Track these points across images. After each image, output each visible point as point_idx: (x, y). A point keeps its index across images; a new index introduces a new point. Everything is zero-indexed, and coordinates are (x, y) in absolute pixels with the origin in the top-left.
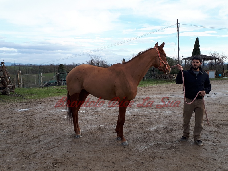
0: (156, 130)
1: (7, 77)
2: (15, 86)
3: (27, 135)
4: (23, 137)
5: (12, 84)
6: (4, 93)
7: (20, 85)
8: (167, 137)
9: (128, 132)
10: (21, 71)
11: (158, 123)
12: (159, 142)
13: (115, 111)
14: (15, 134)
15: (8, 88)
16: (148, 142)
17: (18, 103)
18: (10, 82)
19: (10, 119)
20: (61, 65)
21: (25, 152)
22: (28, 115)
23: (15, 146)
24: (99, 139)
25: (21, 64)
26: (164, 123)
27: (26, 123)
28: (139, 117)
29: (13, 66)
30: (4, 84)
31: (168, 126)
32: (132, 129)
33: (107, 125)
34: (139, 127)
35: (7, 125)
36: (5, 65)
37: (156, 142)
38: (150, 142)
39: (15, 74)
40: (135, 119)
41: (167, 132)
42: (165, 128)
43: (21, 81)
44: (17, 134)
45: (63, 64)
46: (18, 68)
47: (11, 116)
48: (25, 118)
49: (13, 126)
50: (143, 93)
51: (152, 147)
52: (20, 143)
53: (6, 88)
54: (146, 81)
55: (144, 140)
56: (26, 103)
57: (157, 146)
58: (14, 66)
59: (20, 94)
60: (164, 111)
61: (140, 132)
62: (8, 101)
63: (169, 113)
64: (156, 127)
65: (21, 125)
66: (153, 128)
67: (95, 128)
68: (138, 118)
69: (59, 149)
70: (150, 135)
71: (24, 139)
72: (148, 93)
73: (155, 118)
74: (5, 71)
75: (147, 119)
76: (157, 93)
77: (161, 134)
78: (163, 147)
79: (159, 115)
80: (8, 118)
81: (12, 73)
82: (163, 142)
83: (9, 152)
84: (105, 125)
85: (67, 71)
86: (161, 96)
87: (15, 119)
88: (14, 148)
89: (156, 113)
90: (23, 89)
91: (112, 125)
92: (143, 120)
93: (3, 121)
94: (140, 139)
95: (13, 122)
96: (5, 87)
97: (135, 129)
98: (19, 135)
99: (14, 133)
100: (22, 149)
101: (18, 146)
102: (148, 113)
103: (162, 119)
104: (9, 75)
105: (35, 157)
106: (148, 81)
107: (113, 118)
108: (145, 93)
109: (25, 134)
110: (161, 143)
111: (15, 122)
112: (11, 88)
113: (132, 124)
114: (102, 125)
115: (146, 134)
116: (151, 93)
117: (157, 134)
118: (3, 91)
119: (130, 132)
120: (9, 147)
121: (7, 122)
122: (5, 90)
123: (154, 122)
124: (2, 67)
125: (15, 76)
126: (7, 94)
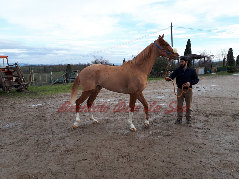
0: (154, 120)
1: (21, 76)
3: (41, 127)
4: (38, 129)
5: (26, 82)
6: (19, 91)
7: (33, 83)
8: (164, 126)
10: (33, 71)
11: (155, 114)
12: (157, 131)
14: (31, 127)
15: (22, 86)
17: (32, 99)
18: (24, 81)
19: (25, 114)
20: (69, 64)
21: (40, 142)
22: (41, 109)
23: (31, 136)
25: (33, 65)
27: (39, 116)
29: (25, 66)
30: (18, 82)
31: (164, 116)
33: (111, 117)
35: (23, 119)
36: (19, 65)
39: (28, 73)
41: (164, 122)
42: (162, 118)
43: (34, 80)
44: (33, 126)
45: (70, 64)
46: (30, 68)
47: (26, 111)
48: (38, 112)
49: (28, 119)
51: (151, 135)
52: (35, 134)
56: (39, 99)
57: (156, 134)
58: (27, 66)
59: (33, 91)
60: (161, 103)
61: (140, 122)
62: (23, 97)
63: (165, 105)
65: (35, 118)
66: (152, 119)
67: (101, 119)
69: (70, 139)
71: (38, 131)
74: (19, 71)
76: (154, 88)
77: (158, 123)
78: (160, 135)
80: (23, 112)
81: (25, 73)
82: (161, 131)
83: (25, 143)
84: (109, 117)
85: (74, 70)
86: (158, 91)
87: (30, 113)
88: (30, 138)
90: (36, 86)
93: (19, 115)
95: (28, 116)
96: (19, 85)
98: (34, 127)
100: (37, 139)
101: (33, 137)
104: (23, 74)
105: (49, 146)
109: (39, 126)
110: (159, 131)
111: (30, 116)
112: (25, 86)
114: (107, 117)
118: (18, 88)
120: (25, 138)
121: (23, 116)
122: (19, 87)
124: (16, 67)
125: (28, 75)
126: (21, 92)
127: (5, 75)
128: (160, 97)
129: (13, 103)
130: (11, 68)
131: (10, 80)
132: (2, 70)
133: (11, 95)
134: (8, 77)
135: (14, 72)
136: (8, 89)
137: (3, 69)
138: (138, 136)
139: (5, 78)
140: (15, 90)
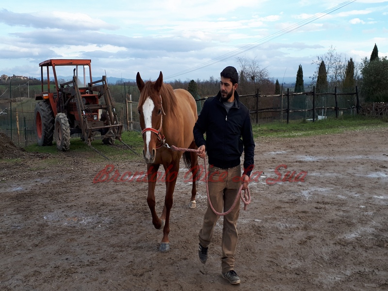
0: (357, 239)
1: (110, 108)
2: (122, 126)
3: (139, 230)
4: (134, 233)
5: (118, 122)
6: (106, 142)
7: (130, 123)
8: (380, 258)
9: (304, 239)
10: (131, 95)
11: (362, 223)
12: (362, 269)
13: (281, 190)
14: (122, 228)
15: (112, 131)
16: (342, 267)
17: (127, 163)
18: (115, 119)
19: (115, 196)
20: (193, 81)
21: (135, 267)
22: (141, 188)
23: (121, 251)
24: (253, 251)
25: (131, 81)
26: (374, 223)
27: (137, 205)
28: (327, 206)
29: (119, 84)
31: (381, 230)
32: (312, 234)
33: (266, 220)
34: (326, 231)
35: (110, 208)
36: (109, 82)
37: (358, 269)
38: (346, 267)
39: (122, 102)
40: (318, 211)
41: (379, 246)
42: (376, 236)
43: (132, 118)
44: (125, 227)
46: (127, 90)
47: (116, 190)
48: (136, 193)
49: (119, 210)
50: (336, 149)
51: (348, 279)
52: (128, 246)
53: (109, 132)
54: (341, 119)
55: (335, 261)
56: (139, 164)
57: (359, 278)
58: (121, 85)
59: (129, 143)
60: (376, 194)
61: (328, 241)
62: (112, 157)
63: (384, 200)
64: (359, 232)
65: (131, 208)
66: (353, 235)
67: (245, 224)
68: (325, 209)
69: (187, 265)
70: (347, 251)
71: (134, 239)
72: (344, 149)
73: (357, 210)
74: (108, 97)
75: (341, 213)
76: (362, 149)
77: (367, 248)
78: (370, 281)
79: (364, 204)
80: (111, 193)
81: (118, 100)
82: (371, 270)
83: (112, 264)
84: (263, 220)
86: (371, 157)
87: (121, 194)
88: (119, 255)
89: (358, 199)
90: (135, 133)
91: (275, 222)
92: (334, 214)
93: (105, 200)
94: (326, 258)
95: (120, 202)
96: (108, 129)
97: (318, 235)
98: (128, 228)
99: (121, 225)
100: (131, 258)
101: (125, 253)
102: (343, 197)
103: (370, 213)
104: (114, 103)
105: (150, 278)
106: (346, 118)
107: (277, 204)
108: (339, 150)
109: (135, 227)
110: (367, 270)
111: (123, 203)
112: (116, 131)
113: (313, 222)
114: (258, 220)
115: (338, 247)
116: (351, 149)
117: (360, 250)
118: (105, 136)
119: (308, 241)
120: (112, 253)
121: (110, 201)
123: (354, 221)
124: (103, 86)
125: (123, 105)
126: (110, 144)
127: (86, 104)
128: (374, 175)
129: (95, 169)
130: (96, 89)
131: (92, 117)
132: (82, 93)
133: (93, 150)
134: (91, 108)
135: (99, 97)
136: (90, 137)
137: (83, 91)
138: (320, 278)
139: (86, 111)
140: (100, 141)
